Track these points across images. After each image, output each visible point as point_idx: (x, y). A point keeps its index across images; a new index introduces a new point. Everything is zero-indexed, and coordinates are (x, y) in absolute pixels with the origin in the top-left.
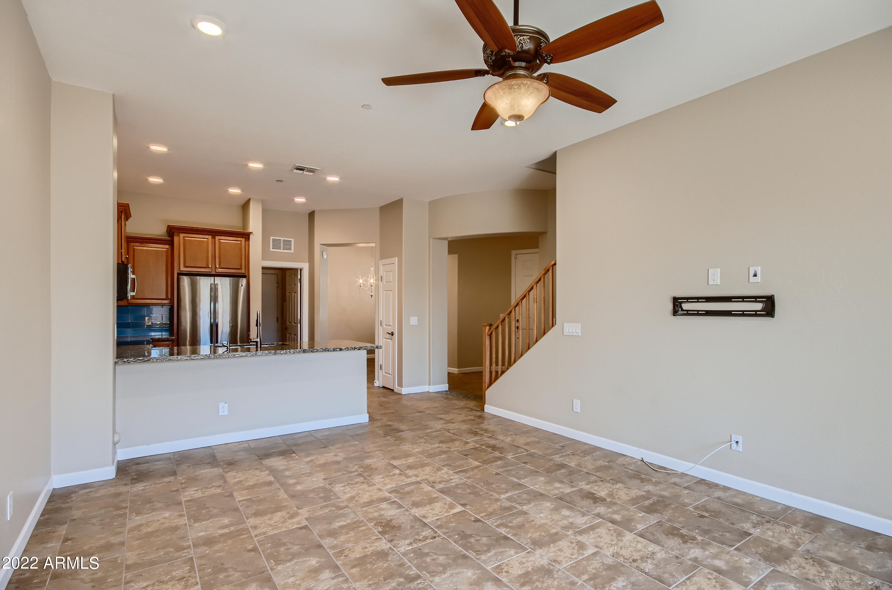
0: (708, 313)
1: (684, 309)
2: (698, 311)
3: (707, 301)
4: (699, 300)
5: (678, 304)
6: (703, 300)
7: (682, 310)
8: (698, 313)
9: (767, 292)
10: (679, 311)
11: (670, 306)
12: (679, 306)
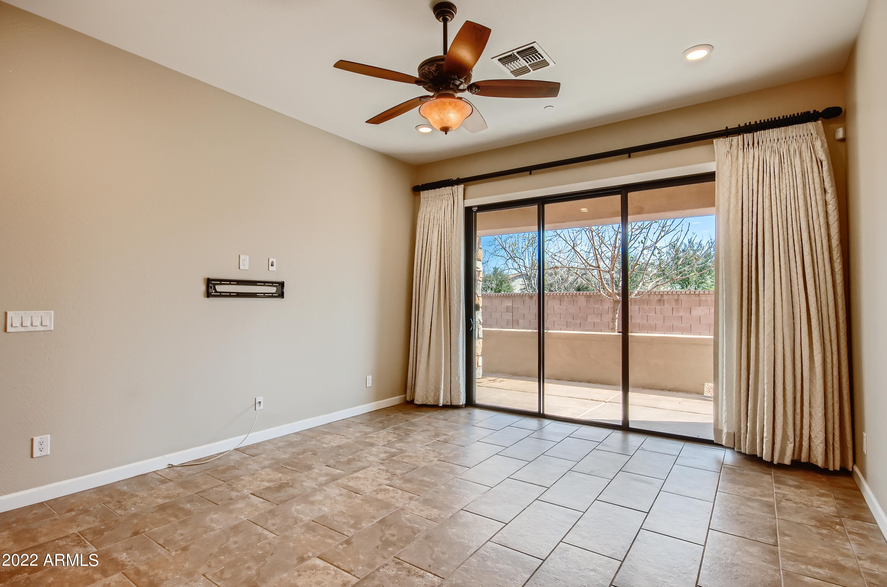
0: (239, 295)
1: (218, 290)
2: (230, 293)
3: (238, 284)
4: (232, 283)
5: (212, 285)
6: (234, 283)
7: (216, 291)
8: (230, 295)
9: (280, 280)
10: (213, 293)
11: (203, 288)
12: (212, 288)
